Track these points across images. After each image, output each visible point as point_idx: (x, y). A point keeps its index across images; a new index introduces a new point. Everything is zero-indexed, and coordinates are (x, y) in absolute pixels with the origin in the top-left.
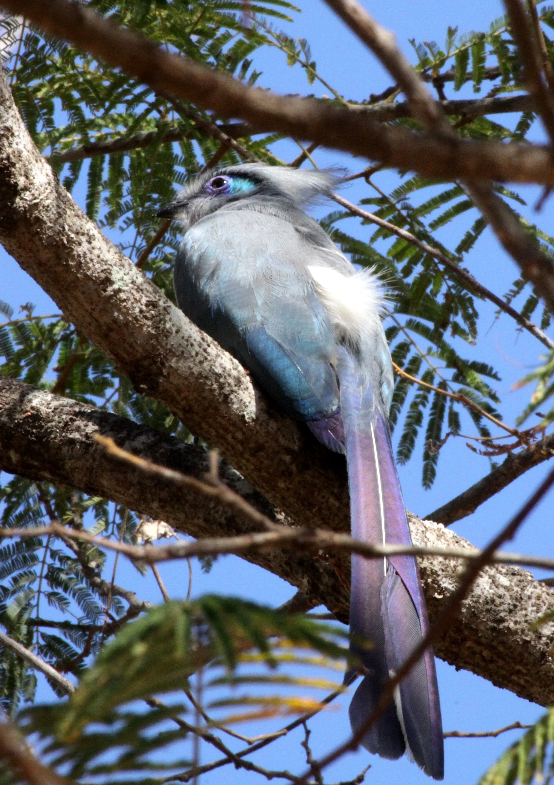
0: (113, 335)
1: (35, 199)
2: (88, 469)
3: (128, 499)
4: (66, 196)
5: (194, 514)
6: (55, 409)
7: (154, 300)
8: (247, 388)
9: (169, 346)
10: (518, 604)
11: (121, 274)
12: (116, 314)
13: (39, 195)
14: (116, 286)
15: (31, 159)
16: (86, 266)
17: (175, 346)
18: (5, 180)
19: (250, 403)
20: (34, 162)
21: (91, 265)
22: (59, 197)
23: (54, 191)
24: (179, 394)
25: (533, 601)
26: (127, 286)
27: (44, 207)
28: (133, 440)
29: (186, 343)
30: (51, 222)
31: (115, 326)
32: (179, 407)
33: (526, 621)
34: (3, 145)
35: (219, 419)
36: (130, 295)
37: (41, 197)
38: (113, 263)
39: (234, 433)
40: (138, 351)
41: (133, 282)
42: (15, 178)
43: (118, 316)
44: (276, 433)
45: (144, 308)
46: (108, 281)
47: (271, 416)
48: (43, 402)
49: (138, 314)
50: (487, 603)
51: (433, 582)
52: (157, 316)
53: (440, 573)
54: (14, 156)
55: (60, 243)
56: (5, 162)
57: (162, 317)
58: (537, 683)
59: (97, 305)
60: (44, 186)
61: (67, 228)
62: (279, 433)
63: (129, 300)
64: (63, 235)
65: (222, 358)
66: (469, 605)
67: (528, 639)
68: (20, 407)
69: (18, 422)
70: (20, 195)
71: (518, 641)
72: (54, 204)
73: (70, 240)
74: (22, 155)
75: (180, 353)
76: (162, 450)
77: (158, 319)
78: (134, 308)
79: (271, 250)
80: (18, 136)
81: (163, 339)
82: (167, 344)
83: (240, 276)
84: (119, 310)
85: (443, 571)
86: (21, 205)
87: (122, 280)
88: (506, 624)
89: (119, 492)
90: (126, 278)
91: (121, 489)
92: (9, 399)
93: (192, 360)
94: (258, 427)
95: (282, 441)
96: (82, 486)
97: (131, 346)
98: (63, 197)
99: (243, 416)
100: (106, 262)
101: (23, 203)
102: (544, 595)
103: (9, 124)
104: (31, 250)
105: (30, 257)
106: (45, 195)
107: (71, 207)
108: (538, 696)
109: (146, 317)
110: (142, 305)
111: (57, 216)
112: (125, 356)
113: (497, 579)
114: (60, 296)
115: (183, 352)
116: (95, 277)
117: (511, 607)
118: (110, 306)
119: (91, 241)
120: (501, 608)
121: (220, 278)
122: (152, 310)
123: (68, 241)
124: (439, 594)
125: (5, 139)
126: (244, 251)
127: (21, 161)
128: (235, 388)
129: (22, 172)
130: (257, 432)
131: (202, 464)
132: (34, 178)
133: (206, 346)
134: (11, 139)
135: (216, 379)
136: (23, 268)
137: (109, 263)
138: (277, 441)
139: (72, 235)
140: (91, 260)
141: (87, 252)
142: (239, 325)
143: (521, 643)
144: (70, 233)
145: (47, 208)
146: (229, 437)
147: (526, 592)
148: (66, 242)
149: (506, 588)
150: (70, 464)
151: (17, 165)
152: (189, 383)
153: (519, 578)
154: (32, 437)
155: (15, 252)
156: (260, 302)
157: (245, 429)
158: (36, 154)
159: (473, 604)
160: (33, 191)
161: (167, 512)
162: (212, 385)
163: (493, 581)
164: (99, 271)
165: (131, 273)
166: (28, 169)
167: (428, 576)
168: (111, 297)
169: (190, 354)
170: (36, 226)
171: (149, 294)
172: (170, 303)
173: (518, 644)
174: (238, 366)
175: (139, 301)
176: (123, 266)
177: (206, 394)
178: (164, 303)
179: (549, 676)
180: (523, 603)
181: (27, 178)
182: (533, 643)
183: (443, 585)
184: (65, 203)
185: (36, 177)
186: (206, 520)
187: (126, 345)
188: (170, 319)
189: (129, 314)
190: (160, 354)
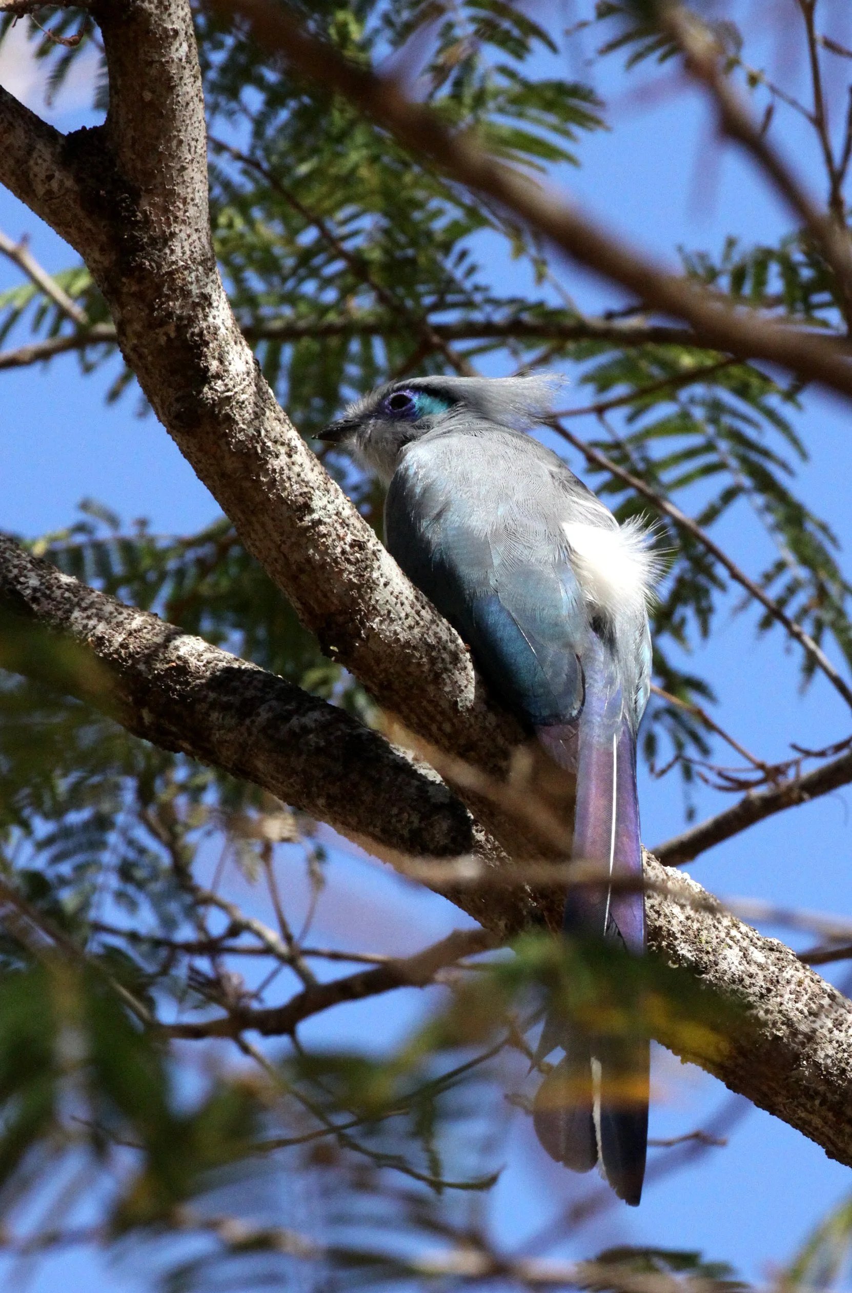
0: (304, 578)
1: (228, 390)
2: (240, 745)
3: (285, 789)
4: (267, 392)
5: (369, 820)
6: (208, 663)
7: (361, 539)
8: (466, 668)
9: (373, 602)
10: (772, 988)
11: (325, 501)
12: (311, 551)
13: (234, 387)
14: (315, 516)
15: (230, 339)
16: (281, 485)
17: (381, 602)
18: (193, 361)
19: (466, 687)
20: (233, 343)
21: (287, 485)
22: (260, 392)
23: (253, 384)
24: (378, 665)
25: (793, 986)
26: (330, 517)
27: (237, 403)
28: (304, 715)
29: (395, 600)
30: (244, 423)
31: (308, 568)
32: (374, 679)
33: (780, 1012)
34: (197, 317)
35: (425, 703)
36: (332, 529)
37: (236, 390)
38: (316, 486)
39: (441, 723)
40: (332, 603)
41: (338, 514)
42: (206, 361)
43: (314, 554)
44: (494, 730)
45: (348, 548)
46: (307, 508)
47: (490, 708)
48: (194, 652)
49: (339, 555)
50: (734, 982)
51: (668, 946)
52: (362, 561)
53: (678, 935)
54: (209, 333)
55: (252, 451)
56: (197, 339)
57: (369, 563)
58: (784, 1092)
59: (288, 538)
60: (241, 376)
61: (263, 433)
62: (498, 731)
63: (330, 536)
64: (258, 442)
65: (438, 625)
66: (710, 981)
67: (779, 1034)
68: (163, 654)
69: (159, 673)
70: (209, 383)
71: (766, 1036)
72: (251, 401)
73: (265, 448)
74: (218, 332)
75: (386, 612)
76: (339, 733)
77: (364, 565)
78: (335, 547)
79: (519, 496)
80: (217, 307)
81: (366, 592)
82: (370, 598)
83: (474, 523)
84: (316, 548)
85: (683, 933)
86: (210, 397)
87: (325, 509)
88: (755, 1012)
89: (277, 780)
90: (330, 507)
91: (279, 776)
92: (151, 642)
93: (400, 623)
94: (472, 720)
95: (500, 741)
96: (230, 766)
97: (325, 596)
98: (264, 393)
99: (456, 703)
100: (307, 484)
101: (212, 394)
102: (807, 981)
103: (208, 290)
104: (214, 457)
105: (211, 465)
106: (241, 387)
107: (272, 408)
108: (783, 1109)
109: (348, 561)
110: (345, 544)
111: (253, 417)
112: (316, 607)
113: (750, 952)
114: (242, 518)
115: (389, 612)
116: (291, 500)
117: (764, 991)
118: (305, 540)
119: (292, 453)
120: (751, 991)
121: (448, 522)
122: (357, 552)
123: (263, 450)
124: (674, 963)
125: (199, 309)
126: (483, 492)
127: (217, 340)
128: (450, 666)
129: (216, 355)
130: (471, 725)
131: (388, 758)
132: (230, 364)
133: (419, 608)
134: (207, 310)
135: (427, 651)
136: (200, 478)
137: (311, 484)
138: (494, 740)
139: (269, 444)
140: (289, 478)
141: (285, 467)
142: (466, 587)
143: (770, 1038)
144: (266, 440)
145: (241, 405)
146: (434, 728)
147: (784, 974)
148: (260, 452)
149: (759, 965)
150: (217, 736)
151: (211, 345)
152: (393, 651)
153: (778, 954)
154: (174, 695)
155: (192, 455)
156: (496, 561)
157: (455, 721)
158: (236, 333)
159: (716, 981)
160: (226, 381)
161: (335, 812)
162: (421, 658)
163: (744, 954)
164: (296, 493)
165: (336, 501)
166: (224, 352)
167: (663, 938)
168: (307, 529)
169: (399, 615)
170: (225, 426)
171: (355, 532)
172: (380, 547)
173: (767, 1039)
174: (457, 638)
175: (343, 539)
176: (328, 491)
177: (411, 669)
178: (374, 545)
179: (801, 1085)
180: (779, 987)
181: (221, 362)
182: (785, 1040)
183: (680, 952)
184: (264, 401)
185: (232, 362)
186: (384, 831)
187: (319, 593)
188: (379, 568)
189: (328, 554)
190: (360, 610)
